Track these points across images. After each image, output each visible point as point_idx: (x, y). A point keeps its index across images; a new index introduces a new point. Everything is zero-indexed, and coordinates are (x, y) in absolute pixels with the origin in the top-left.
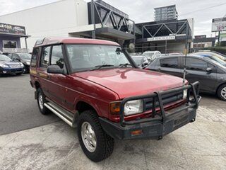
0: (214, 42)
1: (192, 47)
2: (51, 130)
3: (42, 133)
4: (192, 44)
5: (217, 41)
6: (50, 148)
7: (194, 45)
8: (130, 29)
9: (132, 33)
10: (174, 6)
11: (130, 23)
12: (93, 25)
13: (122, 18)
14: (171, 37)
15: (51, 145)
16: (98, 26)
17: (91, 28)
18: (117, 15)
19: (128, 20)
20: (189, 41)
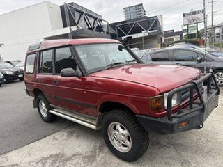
0: (181, 36)
1: (163, 42)
2: (65, 137)
3: (57, 142)
4: (163, 38)
5: (184, 34)
6: (74, 155)
7: (165, 40)
8: (105, 30)
9: (107, 33)
10: (142, 4)
11: (104, 23)
12: (68, 28)
13: (96, 19)
14: (144, 34)
15: (73, 153)
16: (74, 28)
17: (67, 30)
18: (91, 16)
19: (101, 20)
20: (160, 36)
